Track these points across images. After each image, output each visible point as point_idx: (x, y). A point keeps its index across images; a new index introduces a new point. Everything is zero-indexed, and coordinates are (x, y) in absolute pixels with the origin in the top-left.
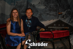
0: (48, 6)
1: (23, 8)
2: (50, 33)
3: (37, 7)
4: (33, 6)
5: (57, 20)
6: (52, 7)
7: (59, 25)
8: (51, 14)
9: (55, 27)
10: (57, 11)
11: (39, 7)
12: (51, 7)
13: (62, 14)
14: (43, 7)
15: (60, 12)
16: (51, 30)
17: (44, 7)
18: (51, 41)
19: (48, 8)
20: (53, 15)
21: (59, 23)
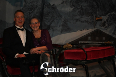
0: (78, 8)
1: (36, 11)
2: (82, 51)
3: (58, 8)
4: (53, 8)
5: (94, 30)
6: (84, 8)
7: (97, 38)
8: (83, 19)
9: (89, 41)
10: (93, 16)
11: (63, 9)
12: (82, 9)
13: (101, 20)
14: (68, 9)
15: (98, 16)
16: (84, 47)
17: (72, 9)
18: (83, 65)
19: (77, 11)
20: (87, 22)
21: (96, 34)
